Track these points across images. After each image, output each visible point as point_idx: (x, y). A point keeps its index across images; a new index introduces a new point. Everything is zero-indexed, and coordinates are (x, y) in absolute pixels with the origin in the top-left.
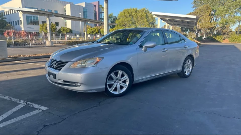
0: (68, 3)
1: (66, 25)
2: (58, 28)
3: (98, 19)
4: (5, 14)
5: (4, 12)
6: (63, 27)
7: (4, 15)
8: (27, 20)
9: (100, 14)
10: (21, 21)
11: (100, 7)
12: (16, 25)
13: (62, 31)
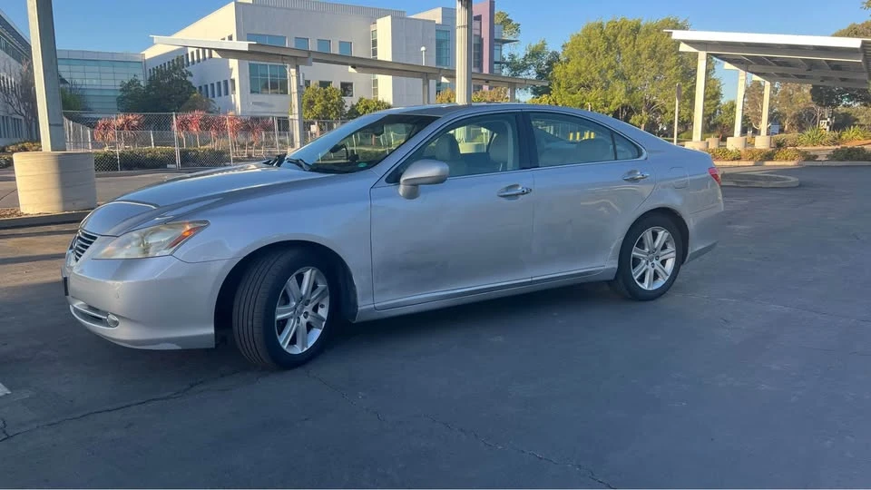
0: (382, 14)
1: (376, 91)
2: (349, 102)
3: (486, 70)
4: (190, 60)
5: (187, 55)
6: (366, 97)
7: (185, 62)
8: (250, 79)
9: (496, 47)
10: (233, 81)
11: (497, 20)
12: (220, 95)
13: (361, 109)
